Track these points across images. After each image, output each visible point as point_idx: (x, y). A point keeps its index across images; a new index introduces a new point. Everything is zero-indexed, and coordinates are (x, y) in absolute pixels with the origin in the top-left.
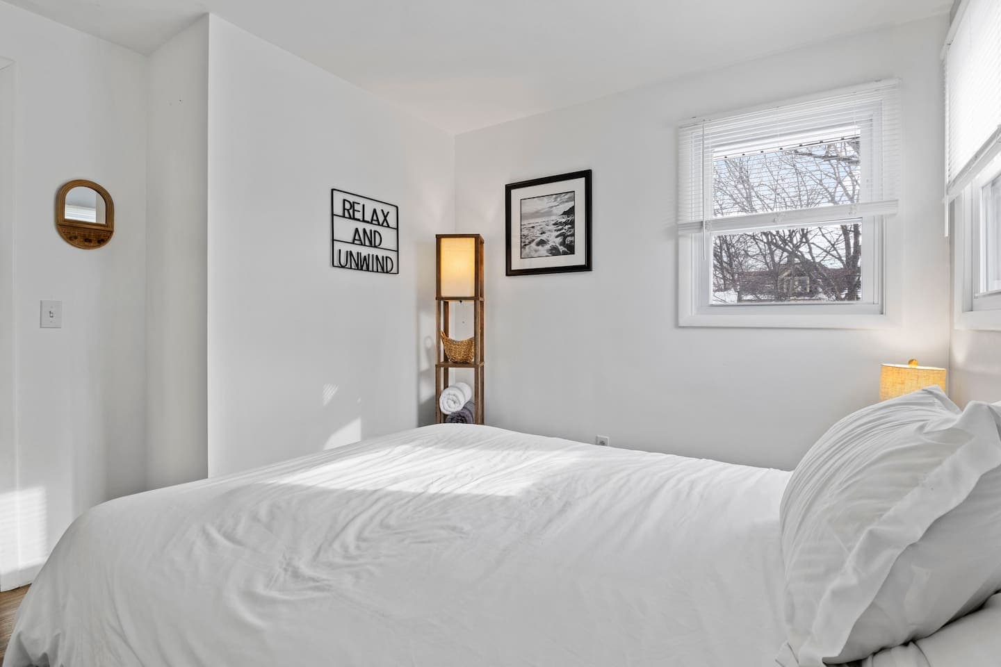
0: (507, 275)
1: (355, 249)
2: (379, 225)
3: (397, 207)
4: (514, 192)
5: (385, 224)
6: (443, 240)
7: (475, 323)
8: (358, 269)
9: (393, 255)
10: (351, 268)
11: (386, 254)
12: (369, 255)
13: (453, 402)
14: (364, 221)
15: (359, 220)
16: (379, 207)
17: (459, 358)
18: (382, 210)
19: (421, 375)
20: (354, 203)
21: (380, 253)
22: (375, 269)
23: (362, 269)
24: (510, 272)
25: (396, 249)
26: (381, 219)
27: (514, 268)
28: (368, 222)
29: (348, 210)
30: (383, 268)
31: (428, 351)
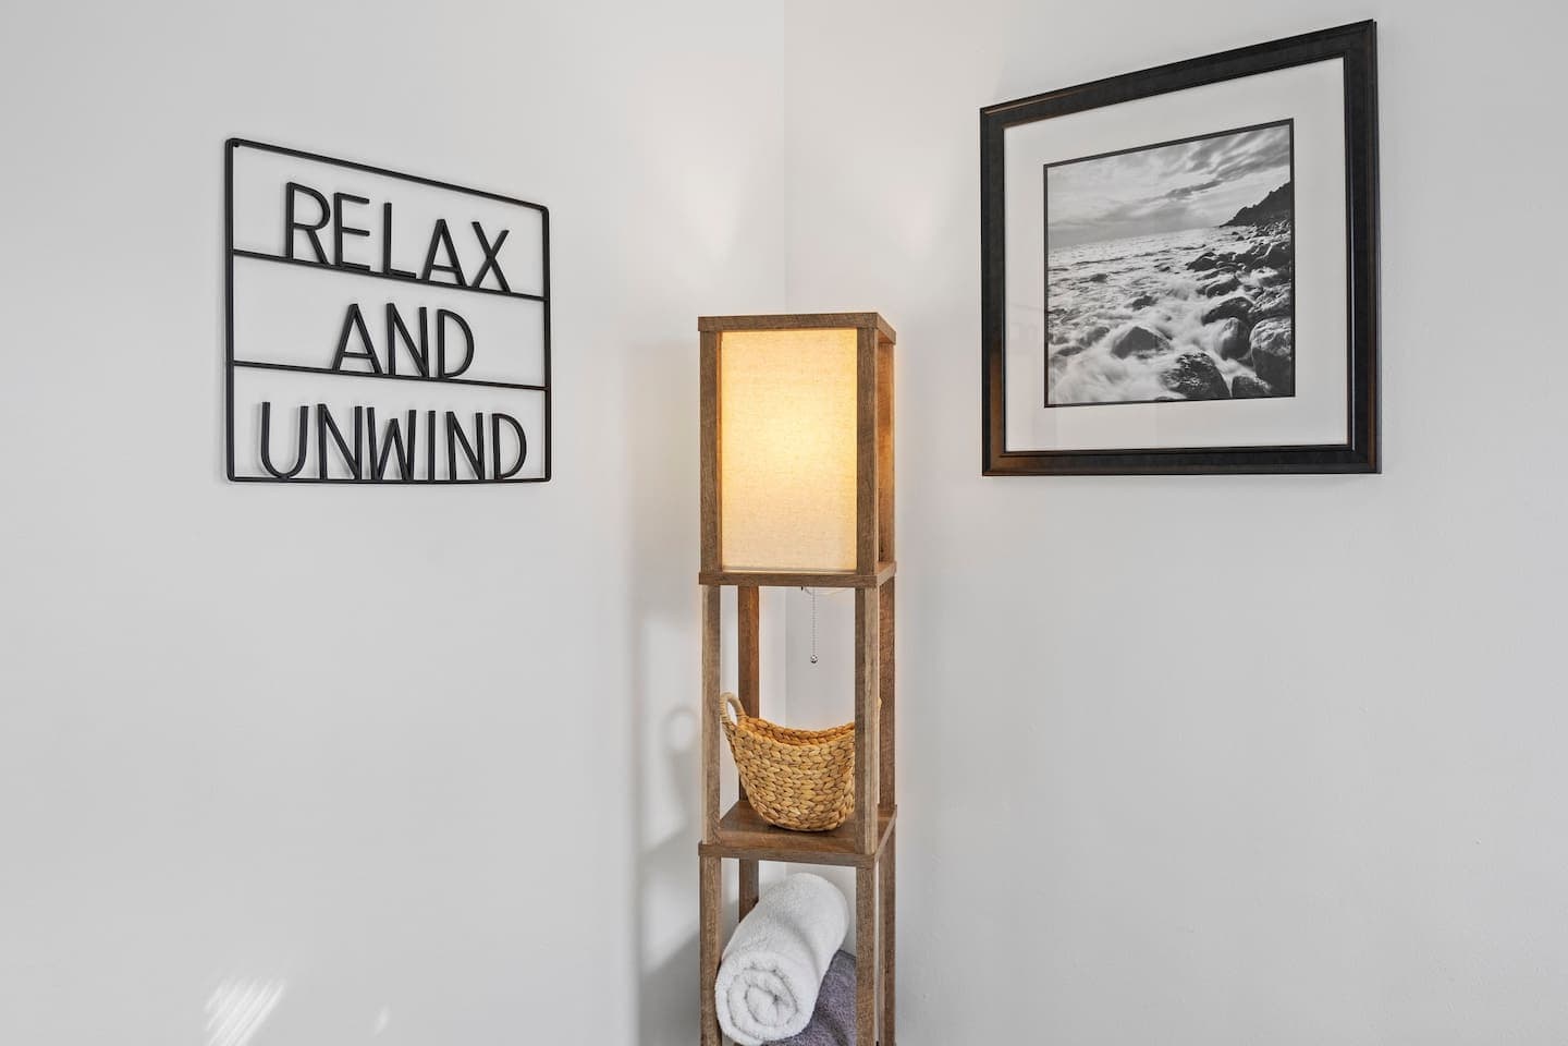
0: (988, 469)
1: (342, 397)
2: (461, 284)
3: (544, 211)
4: (1014, 136)
5: (490, 281)
6: (731, 341)
7: (860, 682)
8: (358, 480)
9: (526, 408)
10: (323, 478)
11: (491, 402)
12: (412, 414)
13: (769, 1000)
14: (389, 273)
15: (363, 270)
16: (460, 214)
17: (795, 812)
18: (476, 226)
19: (646, 863)
20: (339, 197)
21: (465, 403)
22: (441, 471)
23: (377, 477)
24: (998, 460)
25: (540, 382)
26: (471, 260)
27: (1016, 442)
28: (407, 277)
29: (311, 231)
30: (478, 465)
31: (677, 760)
